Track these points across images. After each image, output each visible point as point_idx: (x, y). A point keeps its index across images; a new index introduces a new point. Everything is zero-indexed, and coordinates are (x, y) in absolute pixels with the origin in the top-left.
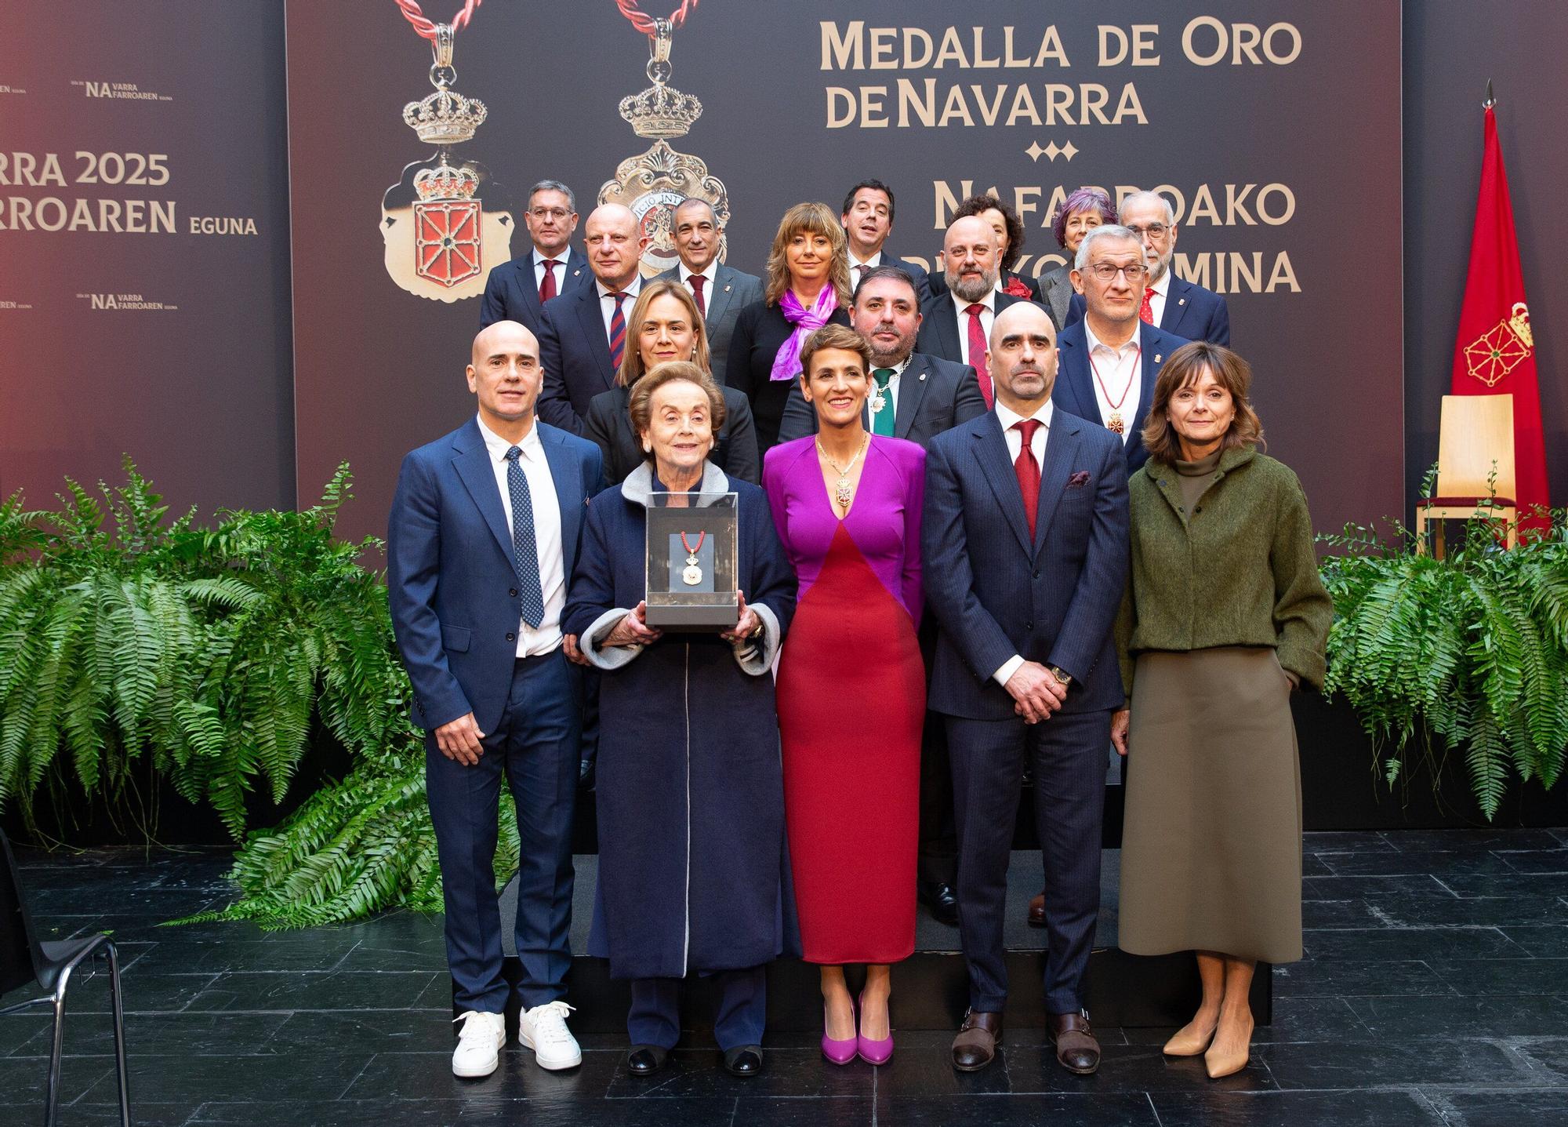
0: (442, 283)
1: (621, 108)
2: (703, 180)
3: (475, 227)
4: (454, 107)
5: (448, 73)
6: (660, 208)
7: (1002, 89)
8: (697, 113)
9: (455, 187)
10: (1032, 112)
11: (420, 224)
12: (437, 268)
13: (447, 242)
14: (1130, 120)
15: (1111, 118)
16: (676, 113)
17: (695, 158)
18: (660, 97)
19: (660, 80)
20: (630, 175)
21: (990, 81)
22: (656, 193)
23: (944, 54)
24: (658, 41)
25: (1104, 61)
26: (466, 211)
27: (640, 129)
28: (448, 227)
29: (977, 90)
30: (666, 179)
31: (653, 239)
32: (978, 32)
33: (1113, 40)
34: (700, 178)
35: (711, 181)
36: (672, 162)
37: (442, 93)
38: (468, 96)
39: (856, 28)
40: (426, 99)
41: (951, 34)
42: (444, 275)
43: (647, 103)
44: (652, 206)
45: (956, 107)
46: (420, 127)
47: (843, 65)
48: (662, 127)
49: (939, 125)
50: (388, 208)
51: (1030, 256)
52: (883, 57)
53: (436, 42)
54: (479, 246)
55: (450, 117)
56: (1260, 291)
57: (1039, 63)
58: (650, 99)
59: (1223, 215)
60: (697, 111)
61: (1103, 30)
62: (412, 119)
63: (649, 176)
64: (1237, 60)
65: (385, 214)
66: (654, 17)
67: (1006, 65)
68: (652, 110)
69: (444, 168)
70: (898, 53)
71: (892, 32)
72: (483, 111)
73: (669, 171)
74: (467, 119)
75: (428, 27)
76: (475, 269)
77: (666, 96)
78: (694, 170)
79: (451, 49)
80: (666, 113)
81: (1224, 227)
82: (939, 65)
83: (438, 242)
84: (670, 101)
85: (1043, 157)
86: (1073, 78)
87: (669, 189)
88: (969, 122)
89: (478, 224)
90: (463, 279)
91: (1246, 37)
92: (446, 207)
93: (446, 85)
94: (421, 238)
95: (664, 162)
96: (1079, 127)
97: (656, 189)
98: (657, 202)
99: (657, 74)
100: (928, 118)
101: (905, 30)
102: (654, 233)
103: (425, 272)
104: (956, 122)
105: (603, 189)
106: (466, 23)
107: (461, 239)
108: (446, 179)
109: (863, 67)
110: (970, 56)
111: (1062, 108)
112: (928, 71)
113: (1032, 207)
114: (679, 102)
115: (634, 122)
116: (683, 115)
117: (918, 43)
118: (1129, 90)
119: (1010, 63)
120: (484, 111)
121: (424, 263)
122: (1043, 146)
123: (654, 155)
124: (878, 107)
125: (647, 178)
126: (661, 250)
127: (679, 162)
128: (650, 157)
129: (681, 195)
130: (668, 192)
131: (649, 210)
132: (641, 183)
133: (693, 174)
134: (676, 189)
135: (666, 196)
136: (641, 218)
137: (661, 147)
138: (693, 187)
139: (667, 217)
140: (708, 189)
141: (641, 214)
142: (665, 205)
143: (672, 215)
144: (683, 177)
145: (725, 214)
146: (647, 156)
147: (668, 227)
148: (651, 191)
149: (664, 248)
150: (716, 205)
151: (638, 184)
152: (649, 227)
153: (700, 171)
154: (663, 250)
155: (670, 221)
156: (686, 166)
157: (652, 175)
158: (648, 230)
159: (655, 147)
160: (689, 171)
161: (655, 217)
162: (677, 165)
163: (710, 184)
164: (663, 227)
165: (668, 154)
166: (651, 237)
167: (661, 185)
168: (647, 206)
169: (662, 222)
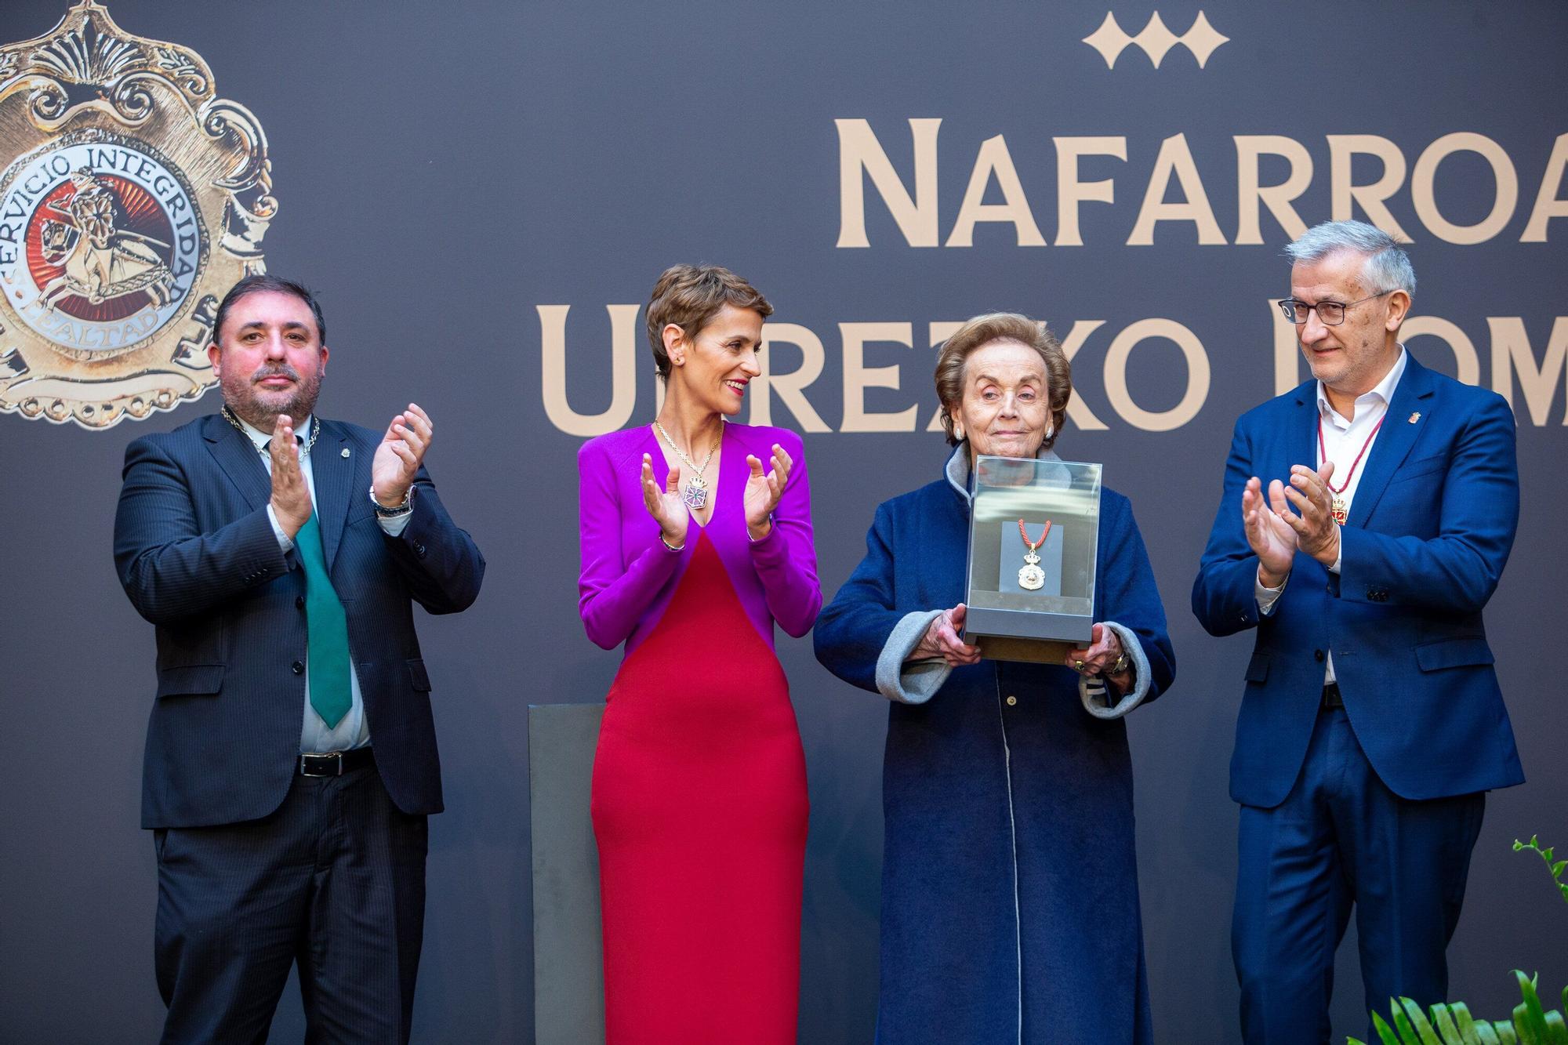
2: (204, 109)
6: (83, 184)
17: (183, 49)
22: (72, 143)
30: (102, 105)
31: (62, 270)
34: (195, 105)
35: (224, 114)
44: (60, 179)
51: (1096, 324)
63: (53, 98)
73: (109, 84)
78: (179, 82)
85: (1133, 55)
95: (96, 60)
97: (71, 133)
98: (75, 167)
102: (68, 254)
113: (1103, 191)
122: (1133, 26)
123: (68, 39)
125: (47, 104)
126: (85, 300)
127: (136, 61)
128: (55, 46)
129: (142, 152)
130: (105, 143)
131: (53, 190)
132: (29, 117)
133: (175, 93)
134: (128, 132)
135: (101, 153)
136: (29, 211)
137: (86, 19)
138: (176, 129)
139: (101, 210)
140: (216, 134)
141: (30, 202)
142: (98, 175)
143: (117, 203)
144: (147, 102)
145: (264, 204)
146: (49, 43)
147: (105, 239)
148: (57, 139)
149: (93, 294)
150: (239, 178)
151: (23, 118)
152: (52, 236)
153: (195, 84)
154: (90, 300)
155: (111, 221)
156: (157, 70)
157: (60, 94)
158: (50, 246)
159: (70, 17)
160: (164, 85)
161: (69, 209)
162: (131, 67)
163: (221, 120)
164: (91, 236)
165: (106, 37)
166: (57, 264)
167: (86, 123)
168: (47, 180)
169: (88, 224)
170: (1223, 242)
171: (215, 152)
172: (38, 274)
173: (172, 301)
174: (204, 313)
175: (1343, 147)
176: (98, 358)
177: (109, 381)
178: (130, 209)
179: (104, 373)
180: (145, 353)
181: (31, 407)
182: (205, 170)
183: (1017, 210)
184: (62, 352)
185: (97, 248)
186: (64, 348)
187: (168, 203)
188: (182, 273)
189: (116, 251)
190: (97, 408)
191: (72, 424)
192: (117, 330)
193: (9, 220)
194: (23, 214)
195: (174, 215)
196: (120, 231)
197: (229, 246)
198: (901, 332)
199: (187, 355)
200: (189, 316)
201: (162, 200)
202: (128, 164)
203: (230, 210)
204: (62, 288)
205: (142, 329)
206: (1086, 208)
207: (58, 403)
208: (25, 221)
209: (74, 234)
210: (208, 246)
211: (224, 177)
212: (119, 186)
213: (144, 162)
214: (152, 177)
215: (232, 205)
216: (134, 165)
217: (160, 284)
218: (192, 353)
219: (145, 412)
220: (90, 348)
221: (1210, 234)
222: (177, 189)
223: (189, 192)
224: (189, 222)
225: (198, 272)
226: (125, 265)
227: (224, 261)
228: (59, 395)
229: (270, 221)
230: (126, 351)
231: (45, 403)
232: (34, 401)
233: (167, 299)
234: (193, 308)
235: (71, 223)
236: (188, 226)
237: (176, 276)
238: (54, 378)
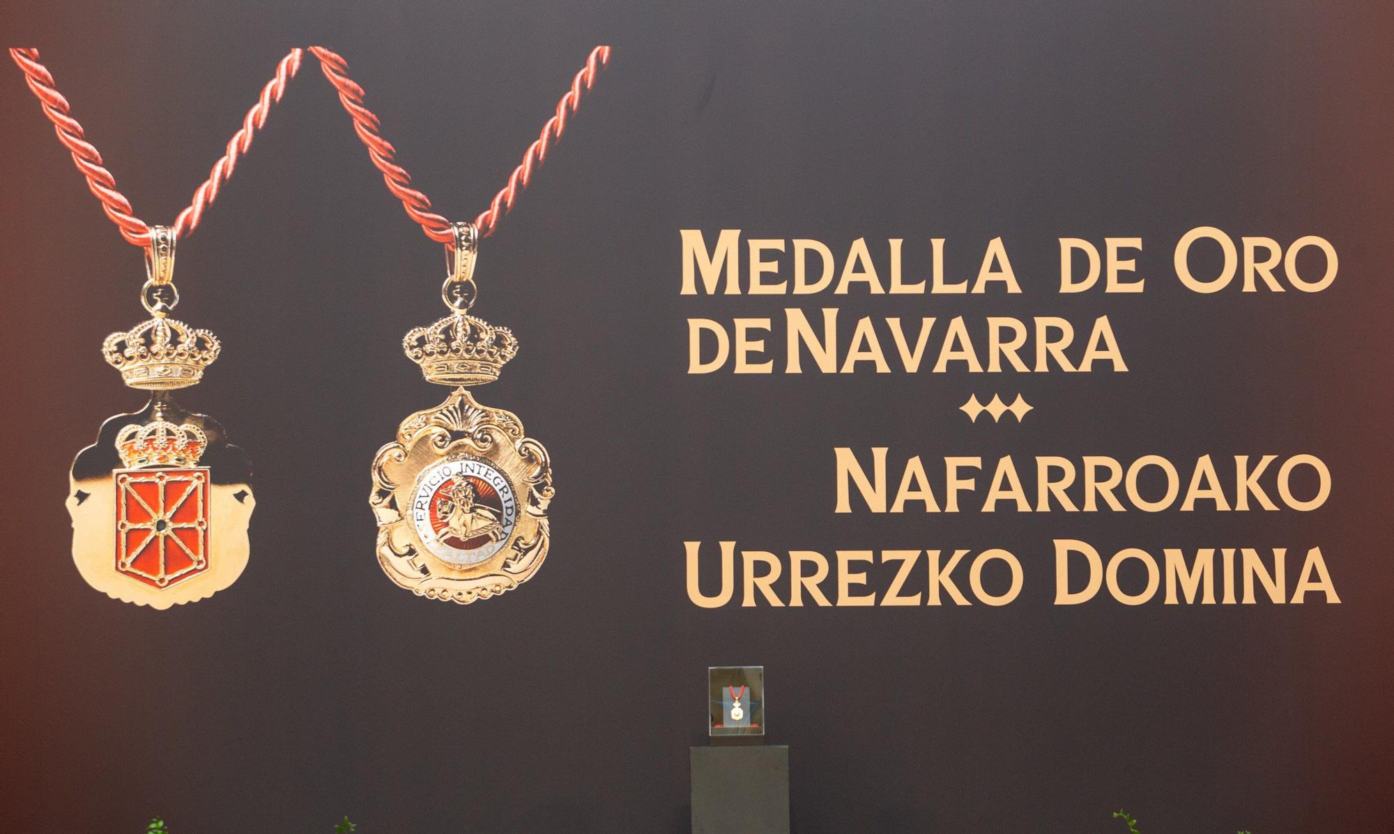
0: (151, 582)
1: (405, 344)
2: (518, 443)
3: (200, 505)
4: (175, 339)
5: (167, 293)
6: (458, 481)
7: (928, 323)
8: (510, 353)
9: (174, 449)
10: (968, 354)
11: (123, 501)
12: (146, 561)
13: (161, 525)
14: (1103, 366)
15: (1077, 363)
16: (482, 351)
17: (508, 413)
18: (460, 329)
19: (461, 307)
20: (417, 436)
21: (912, 311)
22: (453, 460)
23: (848, 276)
24: (458, 253)
25: (1067, 287)
26: (189, 483)
27: (432, 372)
28: (162, 504)
29: (894, 324)
30: (467, 441)
31: (447, 524)
32: (896, 245)
33: (1080, 258)
34: (513, 441)
35: (528, 445)
36: (475, 418)
37: (158, 320)
38: (194, 325)
39: (729, 239)
40: (136, 329)
41: (859, 248)
42: (156, 572)
43: (442, 337)
44: (447, 479)
45: (865, 347)
46: (126, 367)
47: (711, 289)
48: (462, 370)
49: (842, 371)
50: (79, 478)
51: (966, 552)
52: (766, 278)
53: (151, 251)
54: (205, 531)
55: (168, 354)
56: (1283, 601)
57: (979, 288)
58: (445, 331)
59: (1231, 497)
60: (510, 348)
61: (1067, 244)
62: (115, 355)
63: (443, 438)
64: (1249, 286)
65: (75, 487)
66: (453, 219)
67: (934, 291)
68: (449, 347)
69: (159, 424)
70: (786, 273)
71: (779, 244)
72: (214, 346)
73: (471, 431)
74: (193, 356)
75: (141, 230)
76: (200, 562)
77: (468, 328)
78: (506, 429)
79: (171, 261)
80: (468, 351)
81: (1233, 514)
82: (842, 289)
83: (148, 525)
84: (474, 336)
85: (985, 416)
86: (1026, 308)
87: (471, 455)
88: (883, 367)
89: (205, 501)
90: (182, 576)
91: (1262, 255)
92: (161, 478)
93: (164, 309)
94: (123, 520)
95: (465, 418)
96: (1033, 376)
97: (453, 454)
98: (454, 472)
99: (456, 298)
100: (826, 362)
101: (796, 242)
102: (450, 516)
103: (128, 568)
104: (865, 368)
105: (379, 454)
106: (194, 225)
107: (182, 521)
108: (161, 439)
109: (738, 292)
110: (884, 276)
111: (1010, 349)
112: (828, 298)
113: (969, 484)
114: (487, 336)
115: (424, 363)
116: (491, 354)
117: (813, 261)
118: (1102, 325)
119: (939, 287)
120: (216, 346)
121: (127, 555)
122: (985, 401)
123: (451, 408)
124: (759, 346)
125: (441, 441)
126: (459, 539)
127: (485, 419)
128: (445, 412)
129: (487, 464)
130: (469, 460)
131: (443, 484)
132: (431, 447)
133: (504, 436)
134: (480, 455)
135: (467, 465)
136: (431, 494)
137: (460, 398)
138: (504, 453)
139: (467, 494)
140: (524, 455)
141: (431, 489)
142: (465, 476)
143: (474, 491)
144: (490, 439)
145: (548, 491)
146: (441, 410)
147: (468, 508)
148: (445, 458)
149: (463, 536)
150: (535, 478)
151: (428, 448)
152: (442, 507)
153: (513, 431)
154: (461, 539)
155: (472, 499)
156: (494, 423)
157: (447, 436)
158: (441, 512)
159: (452, 397)
160: (498, 431)
161: (451, 493)
162: (482, 422)
163: (527, 448)
164: (462, 507)
165: (470, 407)
166: (445, 521)
167: (460, 450)
168: (440, 479)
169: (460, 501)
170: (1031, 510)
171: (524, 464)
172: (435, 526)
173: (502, 539)
174: (517, 545)
175: (1091, 462)
176: (465, 568)
177: (470, 580)
178: (481, 493)
179: (468, 576)
180: (488, 565)
181: (432, 593)
182: (518, 473)
183: (926, 494)
184: (447, 565)
185: (464, 512)
186: (448, 563)
187: (500, 490)
188: (507, 525)
189: (474, 514)
190: (464, 593)
191: (451, 602)
192: (474, 554)
193: (421, 499)
194: (428, 496)
195: (503, 496)
196: (476, 504)
197: (530, 512)
198: (867, 556)
199: (509, 567)
200: (510, 547)
201: (497, 488)
202: (480, 471)
203: (531, 494)
204: (447, 533)
205: (487, 553)
206: (961, 493)
207: (444, 591)
208: (429, 499)
209: (453, 506)
210: (520, 512)
211: (528, 477)
212: (476, 482)
213: (488, 469)
214: (492, 477)
215: (532, 491)
216: (483, 471)
217: (496, 531)
218: (511, 565)
219: (488, 595)
220: (462, 563)
221: (1024, 506)
222: (505, 483)
223: (511, 484)
224: (510, 500)
225: (515, 525)
226: (479, 521)
227: (528, 519)
228: (446, 587)
229: (551, 499)
230: (478, 565)
231: (438, 591)
232: (433, 590)
233: (499, 538)
234: (513, 542)
235: (452, 500)
236: (510, 502)
237: (504, 527)
238: (443, 578)
